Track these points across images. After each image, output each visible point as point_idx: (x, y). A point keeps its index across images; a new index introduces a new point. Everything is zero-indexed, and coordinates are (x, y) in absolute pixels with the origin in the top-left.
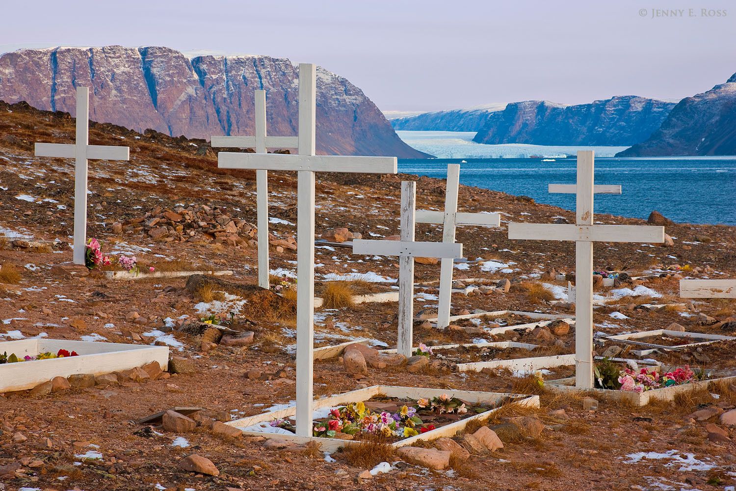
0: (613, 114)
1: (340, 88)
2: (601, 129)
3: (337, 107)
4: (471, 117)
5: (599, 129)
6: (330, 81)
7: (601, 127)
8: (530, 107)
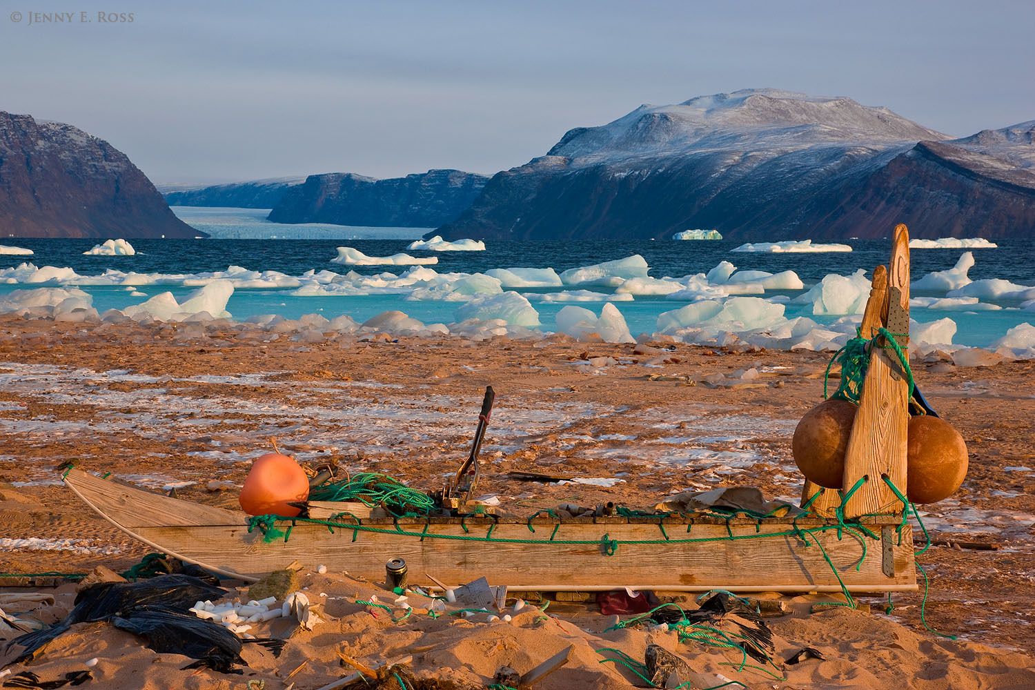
0: (430, 190)
1: (98, 152)
2: (417, 208)
3: (94, 175)
4: (268, 191)
5: (414, 208)
6: (85, 144)
7: (416, 205)
8: (335, 181)
